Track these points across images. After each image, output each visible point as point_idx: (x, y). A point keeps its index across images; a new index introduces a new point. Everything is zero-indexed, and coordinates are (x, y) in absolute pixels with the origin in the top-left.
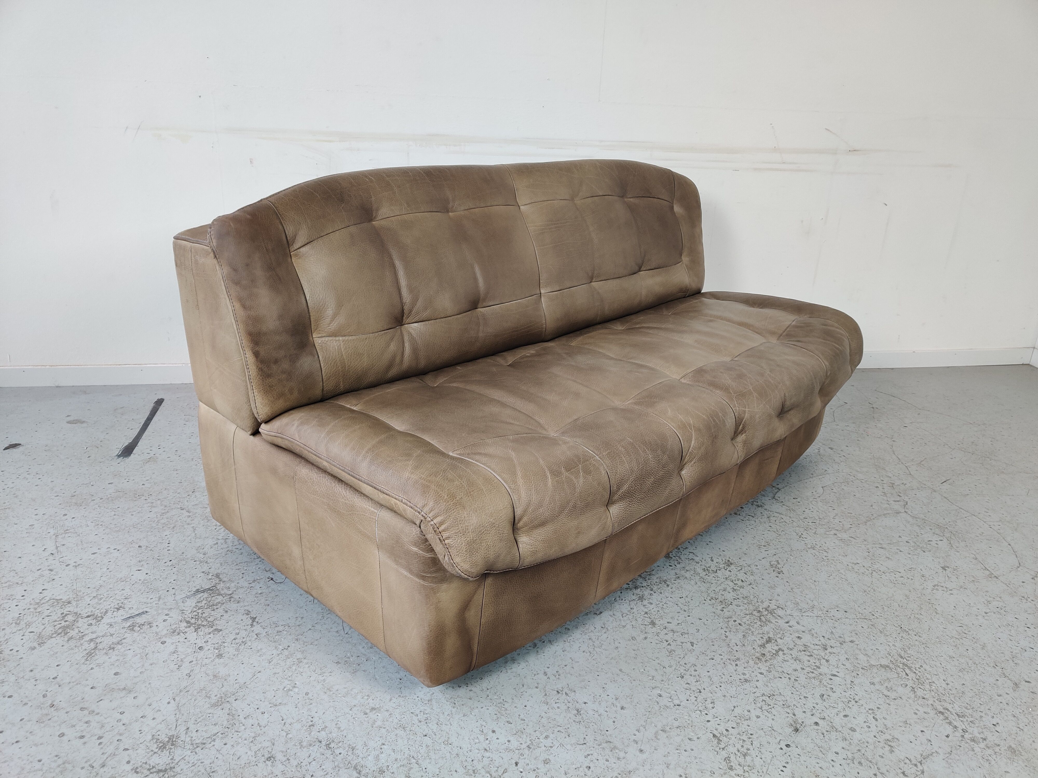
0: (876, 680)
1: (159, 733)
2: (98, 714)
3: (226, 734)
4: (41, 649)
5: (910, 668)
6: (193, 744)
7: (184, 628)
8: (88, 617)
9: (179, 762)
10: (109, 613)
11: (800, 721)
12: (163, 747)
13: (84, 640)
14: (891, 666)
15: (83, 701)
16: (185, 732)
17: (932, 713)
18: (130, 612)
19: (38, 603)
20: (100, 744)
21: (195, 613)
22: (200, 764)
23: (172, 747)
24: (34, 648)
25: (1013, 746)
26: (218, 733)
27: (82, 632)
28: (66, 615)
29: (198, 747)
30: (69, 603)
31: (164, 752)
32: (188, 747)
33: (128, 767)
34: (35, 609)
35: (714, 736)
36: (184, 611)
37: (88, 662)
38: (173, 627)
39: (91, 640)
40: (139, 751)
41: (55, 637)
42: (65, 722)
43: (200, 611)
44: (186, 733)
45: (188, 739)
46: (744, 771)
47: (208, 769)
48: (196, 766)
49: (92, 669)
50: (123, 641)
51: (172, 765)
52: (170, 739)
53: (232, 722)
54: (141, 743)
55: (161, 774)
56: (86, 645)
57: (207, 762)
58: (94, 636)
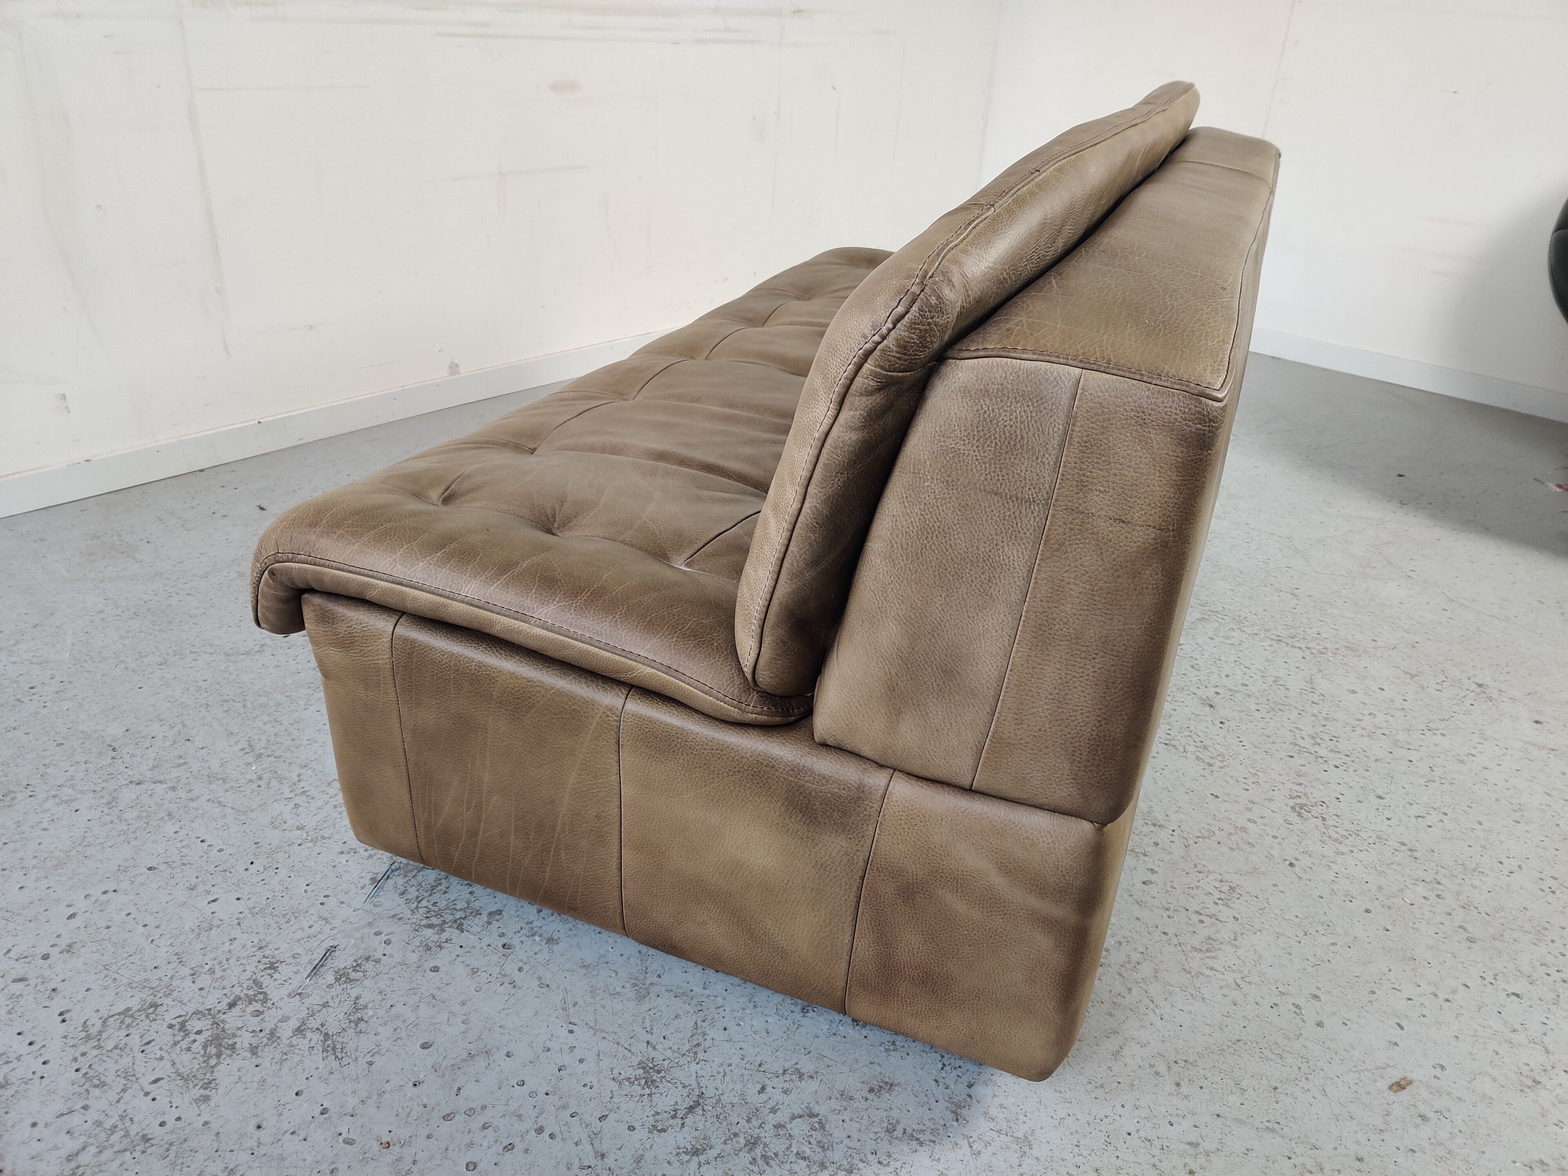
0: (1211, 634)
1: (616, 1072)
2: (484, 1108)
3: (709, 1018)
4: (221, 1090)
5: (1218, 612)
6: (684, 1055)
7: (437, 937)
8: (232, 1005)
9: (698, 1083)
10: (266, 981)
11: (1205, 697)
12: (650, 1083)
13: (284, 1038)
14: (1206, 617)
15: (429, 1108)
16: (650, 1049)
17: (1274, 643)
18: (304, 959)
19: (88, 1038)
20: (552, 1136)
21: (421, 911)
22: (730, 1068)
23: (663, 1074)
24: (206, 1099)
25: (1346, 645)
26: (696, 1023)
27: (258, 1029)
28: (183, 1025)
29: (695, 1053)
30: (155, 1006)
31: (661, 1086)
32: (683, 1061)
33: (641, 1134)
34: (99, 1047)
35: (1166, 744)
36: (401, 916)
37: (345, 1061)
38: (417, 942)
39: (299, 1031)
40: (624, 1107)
41: (218, 1064)
42: (447, 1149)
43: (424, 903)
44: (654, 1048)
45: (669, 1053)
46: (1222, 762)
47: (748, 1066)
48: (728, 1073)
49: (371, 1064)
50: (361, 1002)
51: (697, 1092)
52: (644, 1068)
53: (695, 1001)
54: (611, 1098)
55: (699, 1110)
56: (302, 1043)
57: (736, 1060)
58: (294, 1023)
